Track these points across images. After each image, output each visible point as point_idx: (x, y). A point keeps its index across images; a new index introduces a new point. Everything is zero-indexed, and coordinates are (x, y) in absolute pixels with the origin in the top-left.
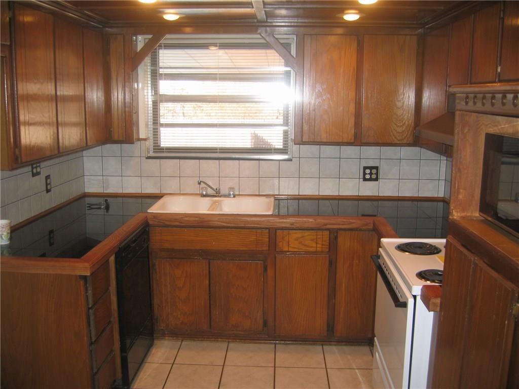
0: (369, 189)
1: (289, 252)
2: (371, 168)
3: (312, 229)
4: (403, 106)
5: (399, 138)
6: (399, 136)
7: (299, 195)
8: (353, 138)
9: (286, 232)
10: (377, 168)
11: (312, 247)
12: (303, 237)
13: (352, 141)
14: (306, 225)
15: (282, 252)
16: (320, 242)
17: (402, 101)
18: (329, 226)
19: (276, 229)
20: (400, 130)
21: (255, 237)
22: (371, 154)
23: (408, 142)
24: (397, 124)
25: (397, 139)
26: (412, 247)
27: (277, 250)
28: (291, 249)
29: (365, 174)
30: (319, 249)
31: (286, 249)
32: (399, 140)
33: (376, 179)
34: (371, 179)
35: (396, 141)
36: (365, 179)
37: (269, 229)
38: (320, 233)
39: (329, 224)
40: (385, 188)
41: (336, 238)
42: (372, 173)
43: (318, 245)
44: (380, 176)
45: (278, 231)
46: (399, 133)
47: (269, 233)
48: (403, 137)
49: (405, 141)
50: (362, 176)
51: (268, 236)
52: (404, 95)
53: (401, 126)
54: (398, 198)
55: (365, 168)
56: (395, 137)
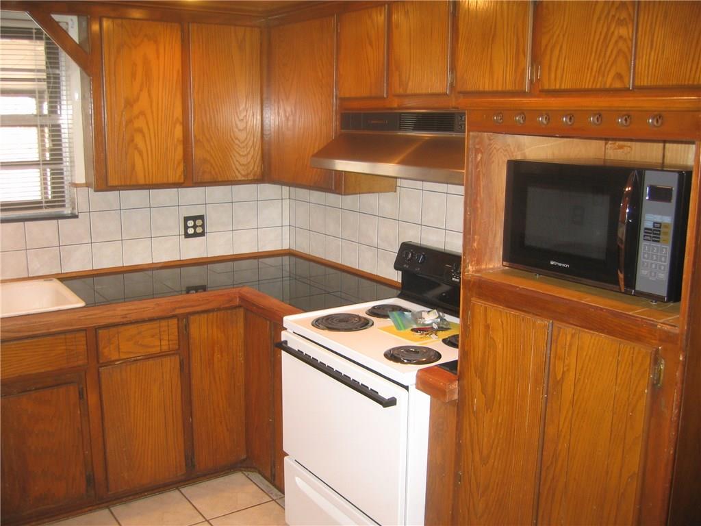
0: (194, 249)
1: (118, 360)
2: (194, 218)
3: (151, 320)
4: (246, 127)
5: (243, 173)
6: (243, 170)
7: (93, 270)
8: (182, 176)
9: (113, 330)
10: (201, 217)
11: (154, 347)
12: (139, 333)
13: (182, 181)
14: (146, 315)
15: (110, 363)
16: (166, 337)
17: (245, 120)
18: (177, 312)
19: (96, 329)
20: (243, 161)
21: (65, 348)
22: (193, 198)
23: (256, 178)
24: (240, 152)
25: (241, 174)
26: (334, 321)
27: (101, 361)
28: (123, 356)
29: (186, 227)
30: (165, 348)
31: (114, 356)
32: (244, 176)
33: (203, 234)
34: (195, 235)
35: (240, 178)
36: (187, 236)
37: (85, 330)
38: (164, 323)
39: (179, 308)
40: (215, 245)
41: (187, 326)
42: (195, 226)
43: (163, 343)
44: (207, 229)
45: (100, 332)
46: (243, 165)
47: (86, 337)
48: (249, 171)
49: (251, 178)
50: (182, 232)
51: (85, 343)
52: (247, 111)
53: (246, 155)
54: (233, 257)
55: (187, 219)
56: (239, 172)
